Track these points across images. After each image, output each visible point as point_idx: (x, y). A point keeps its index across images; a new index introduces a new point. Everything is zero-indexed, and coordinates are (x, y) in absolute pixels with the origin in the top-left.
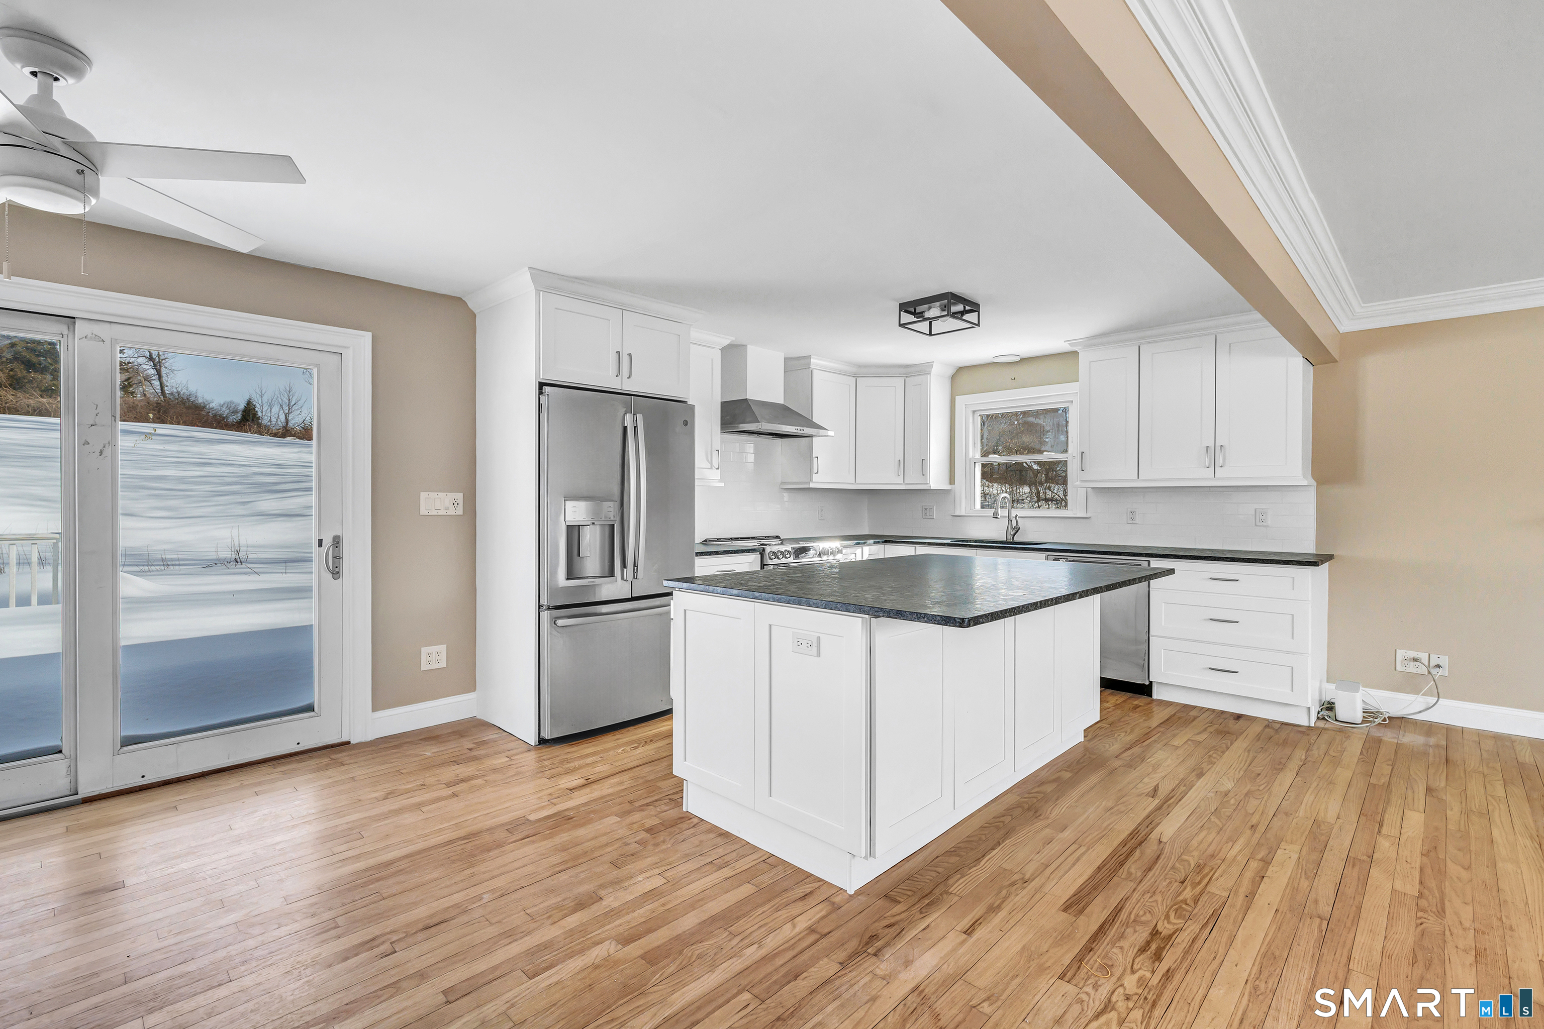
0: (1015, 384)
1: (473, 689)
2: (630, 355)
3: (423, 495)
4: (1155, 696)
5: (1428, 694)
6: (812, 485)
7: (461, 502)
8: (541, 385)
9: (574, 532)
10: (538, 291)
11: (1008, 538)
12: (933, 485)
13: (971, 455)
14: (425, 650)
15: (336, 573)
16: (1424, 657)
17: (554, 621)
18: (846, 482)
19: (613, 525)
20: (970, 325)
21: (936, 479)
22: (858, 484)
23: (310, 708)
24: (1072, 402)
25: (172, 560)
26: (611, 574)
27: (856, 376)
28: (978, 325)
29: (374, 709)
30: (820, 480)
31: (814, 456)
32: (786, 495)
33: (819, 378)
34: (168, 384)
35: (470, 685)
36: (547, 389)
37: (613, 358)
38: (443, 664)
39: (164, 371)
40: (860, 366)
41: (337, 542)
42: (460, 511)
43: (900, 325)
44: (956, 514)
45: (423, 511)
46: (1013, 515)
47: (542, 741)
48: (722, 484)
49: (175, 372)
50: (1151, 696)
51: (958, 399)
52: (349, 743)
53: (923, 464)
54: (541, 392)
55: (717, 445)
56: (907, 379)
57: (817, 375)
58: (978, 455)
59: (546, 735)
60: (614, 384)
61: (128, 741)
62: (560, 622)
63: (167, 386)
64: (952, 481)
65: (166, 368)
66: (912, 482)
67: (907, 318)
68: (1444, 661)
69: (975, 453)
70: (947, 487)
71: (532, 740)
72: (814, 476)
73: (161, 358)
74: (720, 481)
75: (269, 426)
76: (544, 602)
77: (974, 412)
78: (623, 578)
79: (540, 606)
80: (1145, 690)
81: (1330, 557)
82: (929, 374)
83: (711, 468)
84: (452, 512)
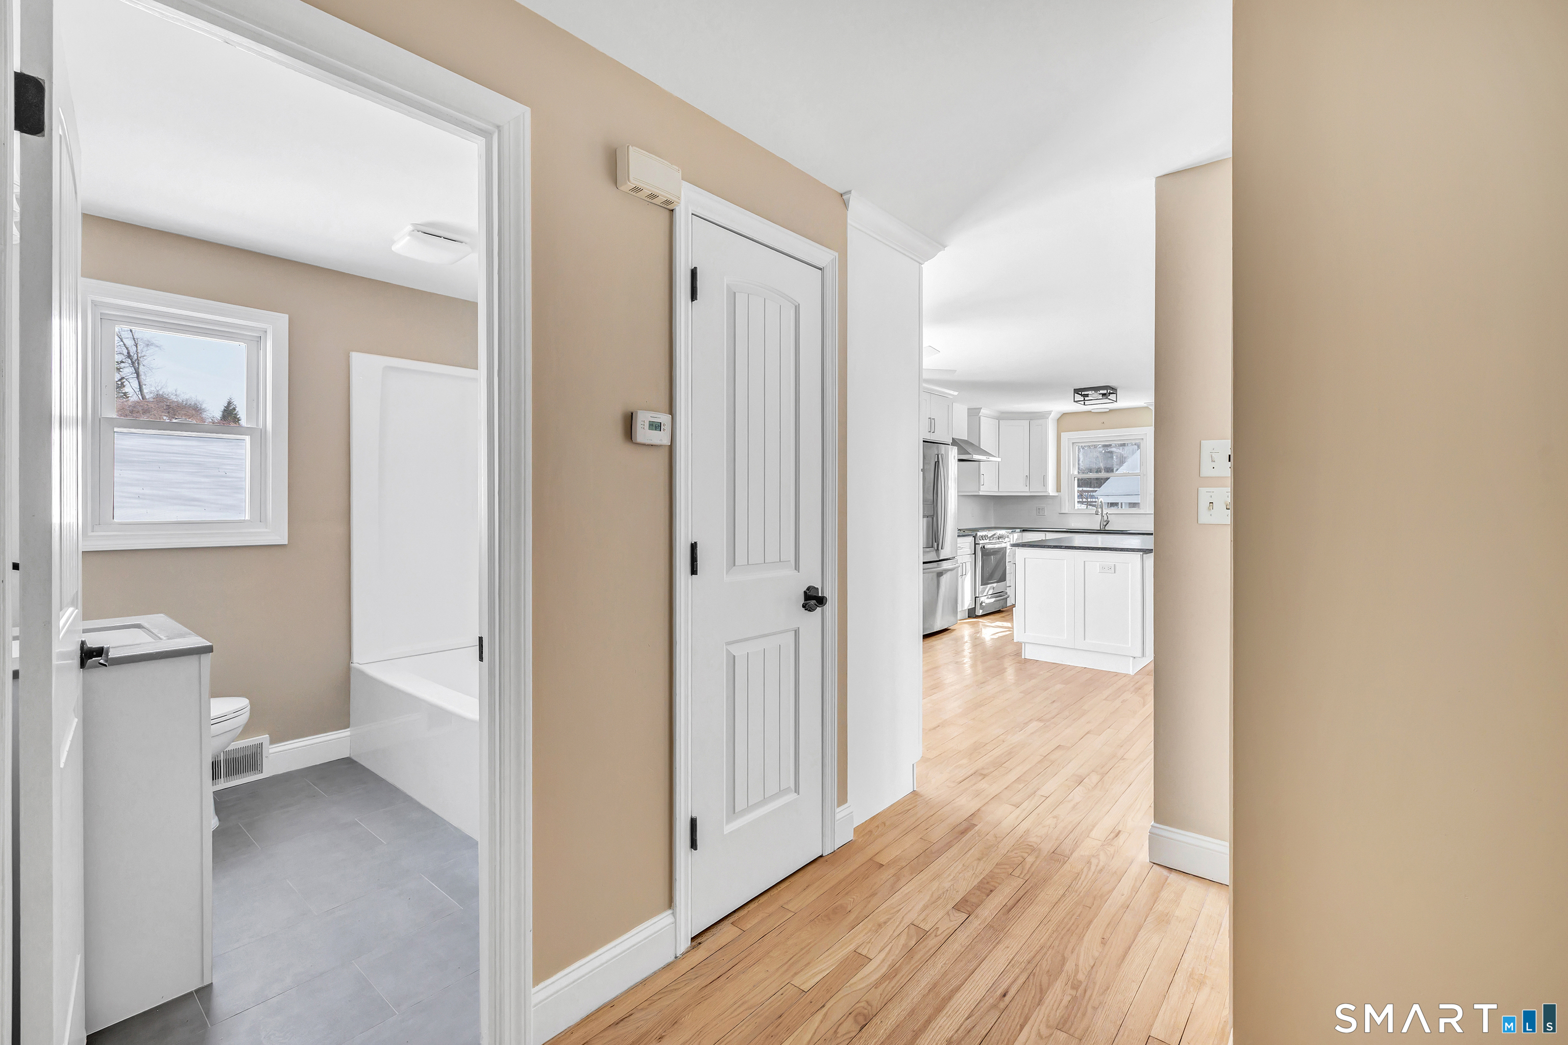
0: (1103, 426)
2: (933, 419)
6: (981, 493)
11: (1102, 527)
12: (1047, 493)
13: (1071, 473)
18: (993, 491)
20: (1112, 401)
21: (1051, 490)
22: (1001, 492)
24: (1143, 439)
27: (999, 419)
28: (1116, 401)
30: (983, 490)
31: (982, 473)
33: (983, 420)
34: (146, 383)
37: (928, 421)
39: (142, 369)
40: (1003, 413)
43: (1074, 401)
44: (1062, 512)
46: (1104, 512)
49: (153, 371)
51: (1064, 436)
53: (1044, 478)
56: (1032, 421)
58: (1076, 473)
60: (929, 437)
63: (145, 385)
64: (1059, 490)
65: (144, 365)
66: (1036, 490)
67: (1078, 397)
69: (1073, 472)
70: (1056, 494)
72: (979, 486)
73: (139, 355)
77: (1073, 443)
82: (1048, 418)
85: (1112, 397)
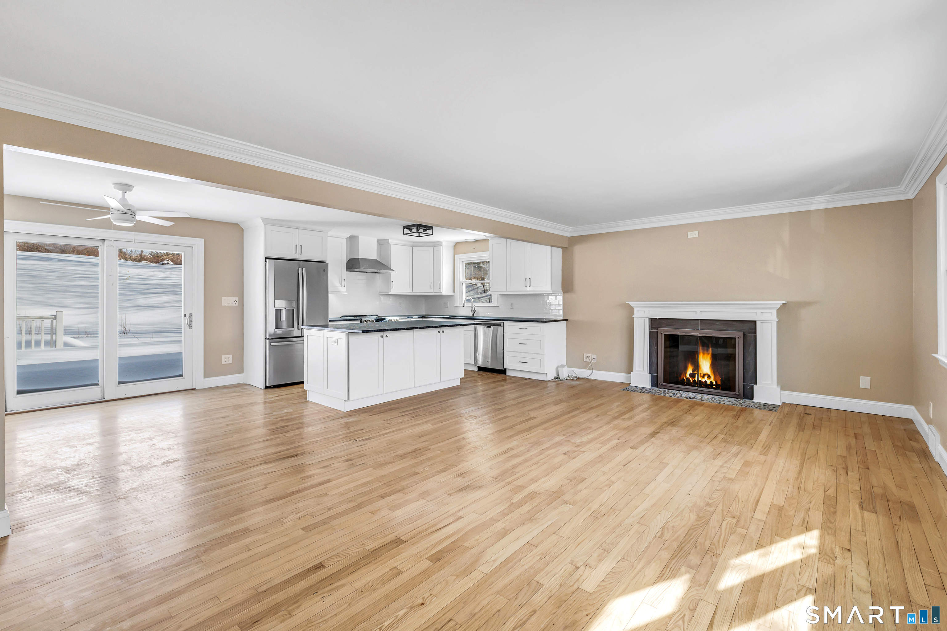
0: (475, 251)
1: (243, 372)
2: (301, 246)
3: (223, 298)
4: (507, 375)
5: (589, 369)
6: (390, 293)
7: (238, 301)
8: (266, 258)
9: (278, 312)
10: (265, 225)
11: (472, 315)
12: (444, 293)
13: (461, 280)
14: (223, 357)
15: (191, 327)
16: (590, 355)
17: (270, 343)
18: (408, 291)
19: (294, 309)
21: (446, 290)
23: (181, 376)
24: (490, 259)
25: (90, 332)
26: (293, 327)
27: (413, 246)
28: (432, 235)
29: (204, 378)
30: (393, 291)
31: (391, 280)
32: (382, 297)
33: (393, 249)
35: (241, 371)
36: (267, 260)
37: (294, 247)
38: (231, 362)
41: (191, 315)
42: (237, 304)
43: (404, 234)
44: (456, 306)
45: (223, 304)
47: (267, 387)
48: (347, 293)
50: (506, 374)
51: (456, 256)
52: (195, 389)
53: (441, 284)
54: (266, 261)
55: (344, 277)
56: (434, 247)
57: (392, 247)
58: (464, 280)
59: (267, 385)
60: (295, 257)
61: (120, 383)
62: (272, 344)
64: (454, 292)
66: (435, 292)
67: (407, 231)
68: (595, 357)
69: (463, 279)
70: (452, 294)
71: (263, 387)
72: (391, 289)
74: (346, 292)
75: (131, 254)
76: (267, 337)
77: (463, 261)
78: (298, 329)
79: (265, 338)
80: (504, 372)
81: (567, 320)
82: (442, 246)
83: (342, 287)
84: (234, 305)
85: (429, 232)
